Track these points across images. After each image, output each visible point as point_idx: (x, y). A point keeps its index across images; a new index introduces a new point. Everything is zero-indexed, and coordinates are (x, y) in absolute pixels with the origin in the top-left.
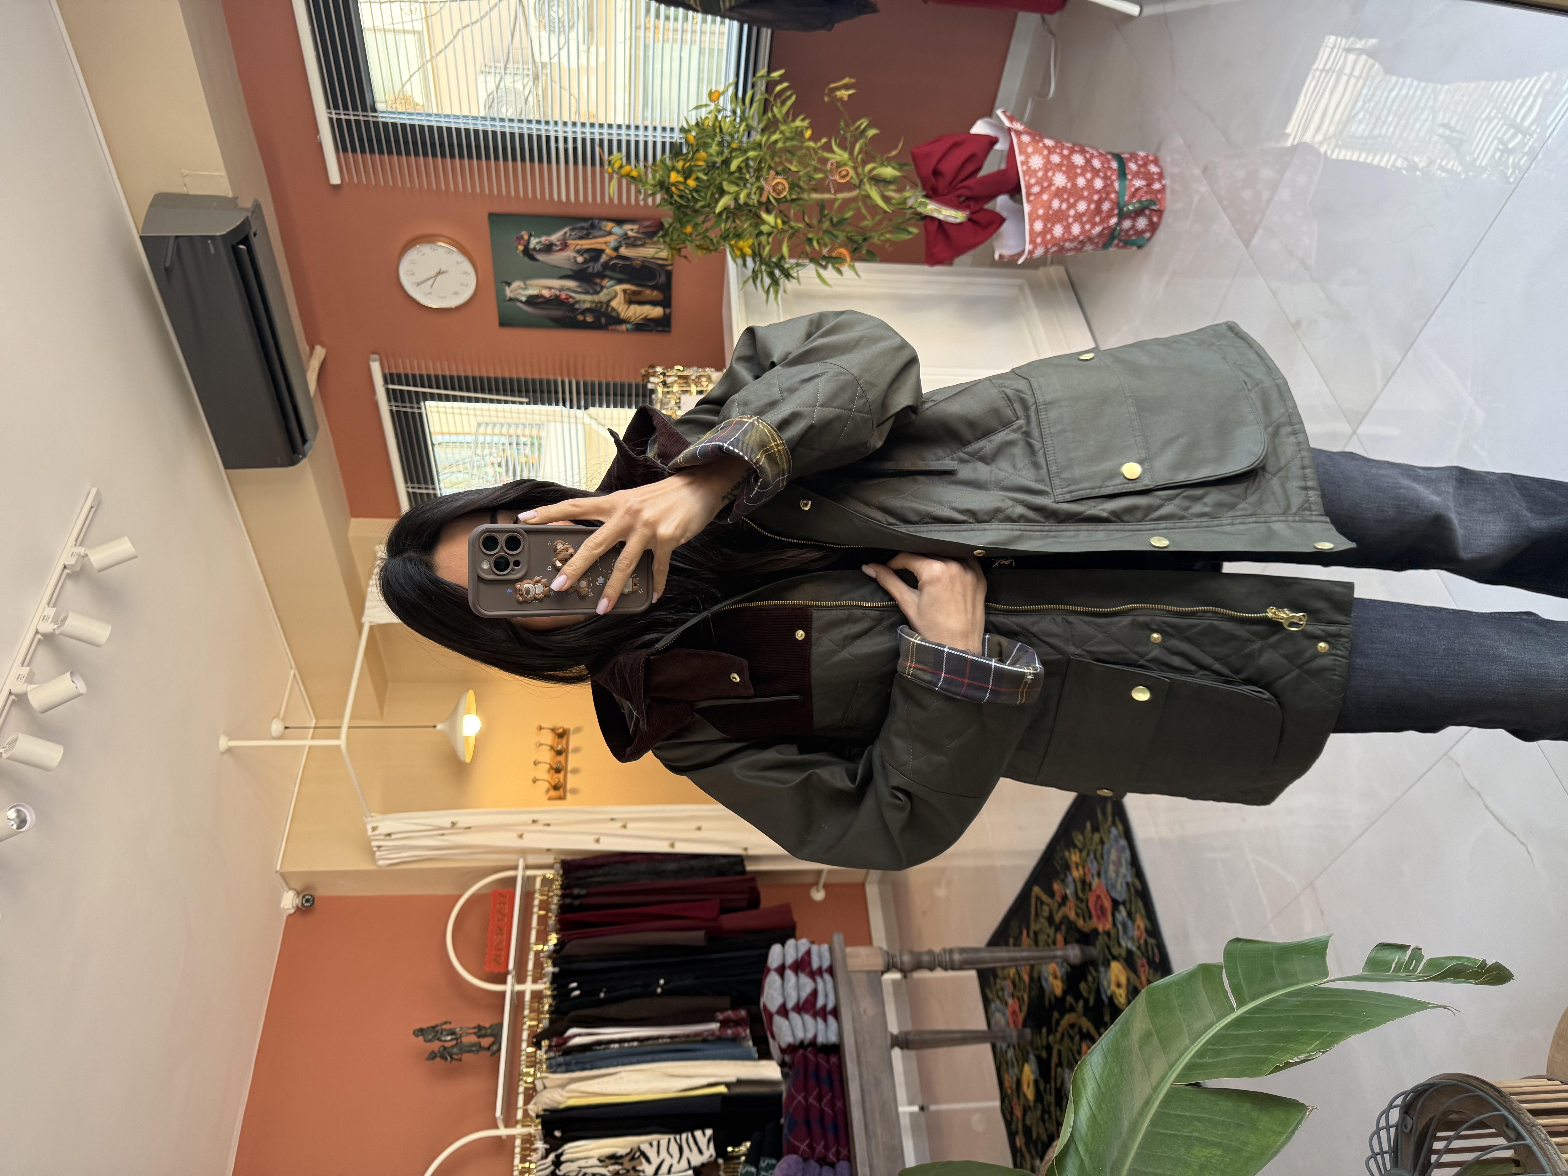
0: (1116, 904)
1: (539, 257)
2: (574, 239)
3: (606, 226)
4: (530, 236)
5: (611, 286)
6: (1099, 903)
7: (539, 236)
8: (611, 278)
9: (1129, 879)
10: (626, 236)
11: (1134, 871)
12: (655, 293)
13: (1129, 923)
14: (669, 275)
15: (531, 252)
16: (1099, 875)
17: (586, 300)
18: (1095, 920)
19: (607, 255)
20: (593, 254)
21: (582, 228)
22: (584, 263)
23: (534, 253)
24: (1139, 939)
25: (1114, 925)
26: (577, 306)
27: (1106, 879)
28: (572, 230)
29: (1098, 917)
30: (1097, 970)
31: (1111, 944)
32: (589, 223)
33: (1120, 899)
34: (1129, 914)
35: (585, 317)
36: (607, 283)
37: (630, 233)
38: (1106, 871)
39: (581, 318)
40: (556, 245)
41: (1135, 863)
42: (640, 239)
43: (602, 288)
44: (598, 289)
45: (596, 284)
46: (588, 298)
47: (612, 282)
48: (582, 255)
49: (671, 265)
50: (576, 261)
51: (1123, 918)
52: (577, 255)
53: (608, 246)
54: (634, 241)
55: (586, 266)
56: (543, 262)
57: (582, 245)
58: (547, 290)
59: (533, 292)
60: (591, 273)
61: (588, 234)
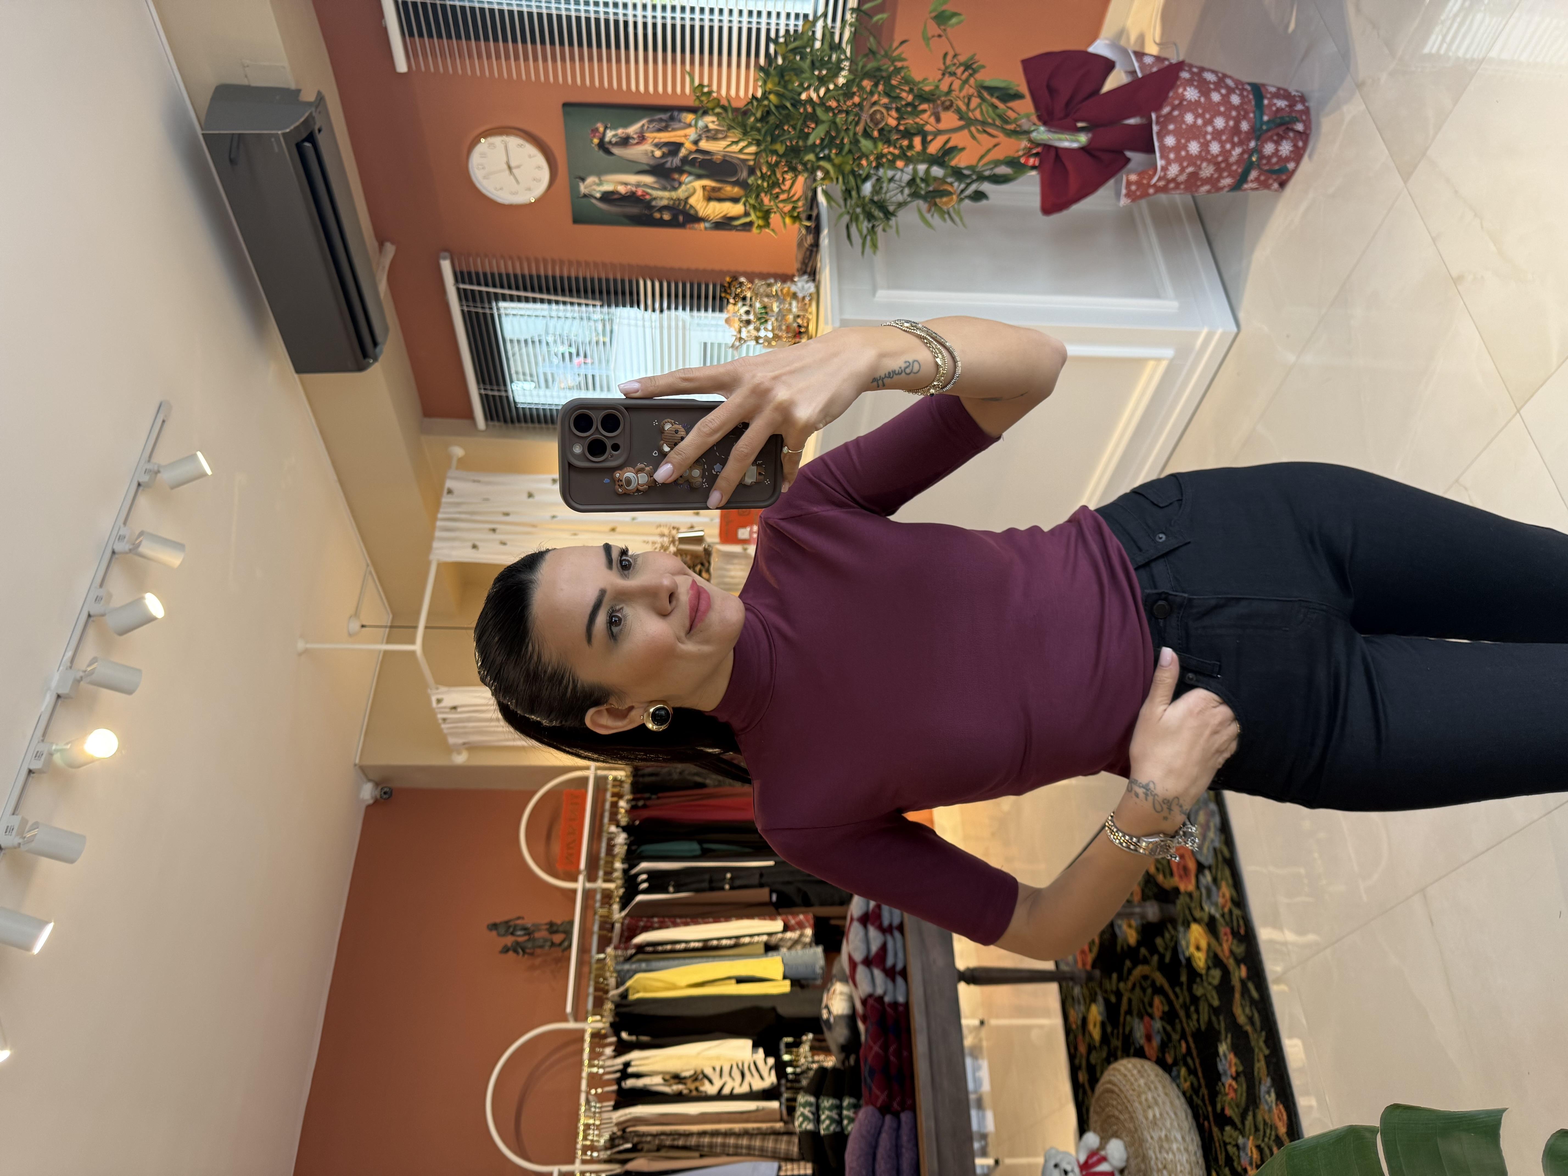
0: (1201, 867)
1: (616, 150)
2: (652, 132)
3: (686, 118)
4: (606, 128)
5: (690, 182)
6: (1183, 863)
7: (614, 129)
8: (690, 174)
9: (1217, 844)
10: (707, 129)
11: (1223, 837)
12: (736, 189)
13: (1214, 889)
15: (607, 146)
17: (663, 197)
18: (1176, 879)
19: (687, 150)
21: (661, 120)
22: (662, 157)
23: (610, 147)
24: (1223, 907)
26: (654, 203)
28: (650, 122)
29: (1181, 877)
30: (1175, 928)
31: (1193, 905)
32: (669, 114)
33: (1206, 863)
34: (1215, 880)
35: (662, 214)
36: (685, 178)
37: (711, 126)
39: (657, 215)
40: (633, 138)
41: (1225, 830)
43: (680, 184)
44: (676, 185)
45: (674, 180)
46: (666, 194)
47: (690, 178)
48: (660, 148)
50: (653, 156)
51: (1208, 883)
52: (655, 149)
53: (687, 139)
54: (716, 134)
55: (664, 160)
56: (619, 157)
57: (660, 138)
58: (623, 186)
59: (608, 188)
60: (669, 168)
61: (666, 126)
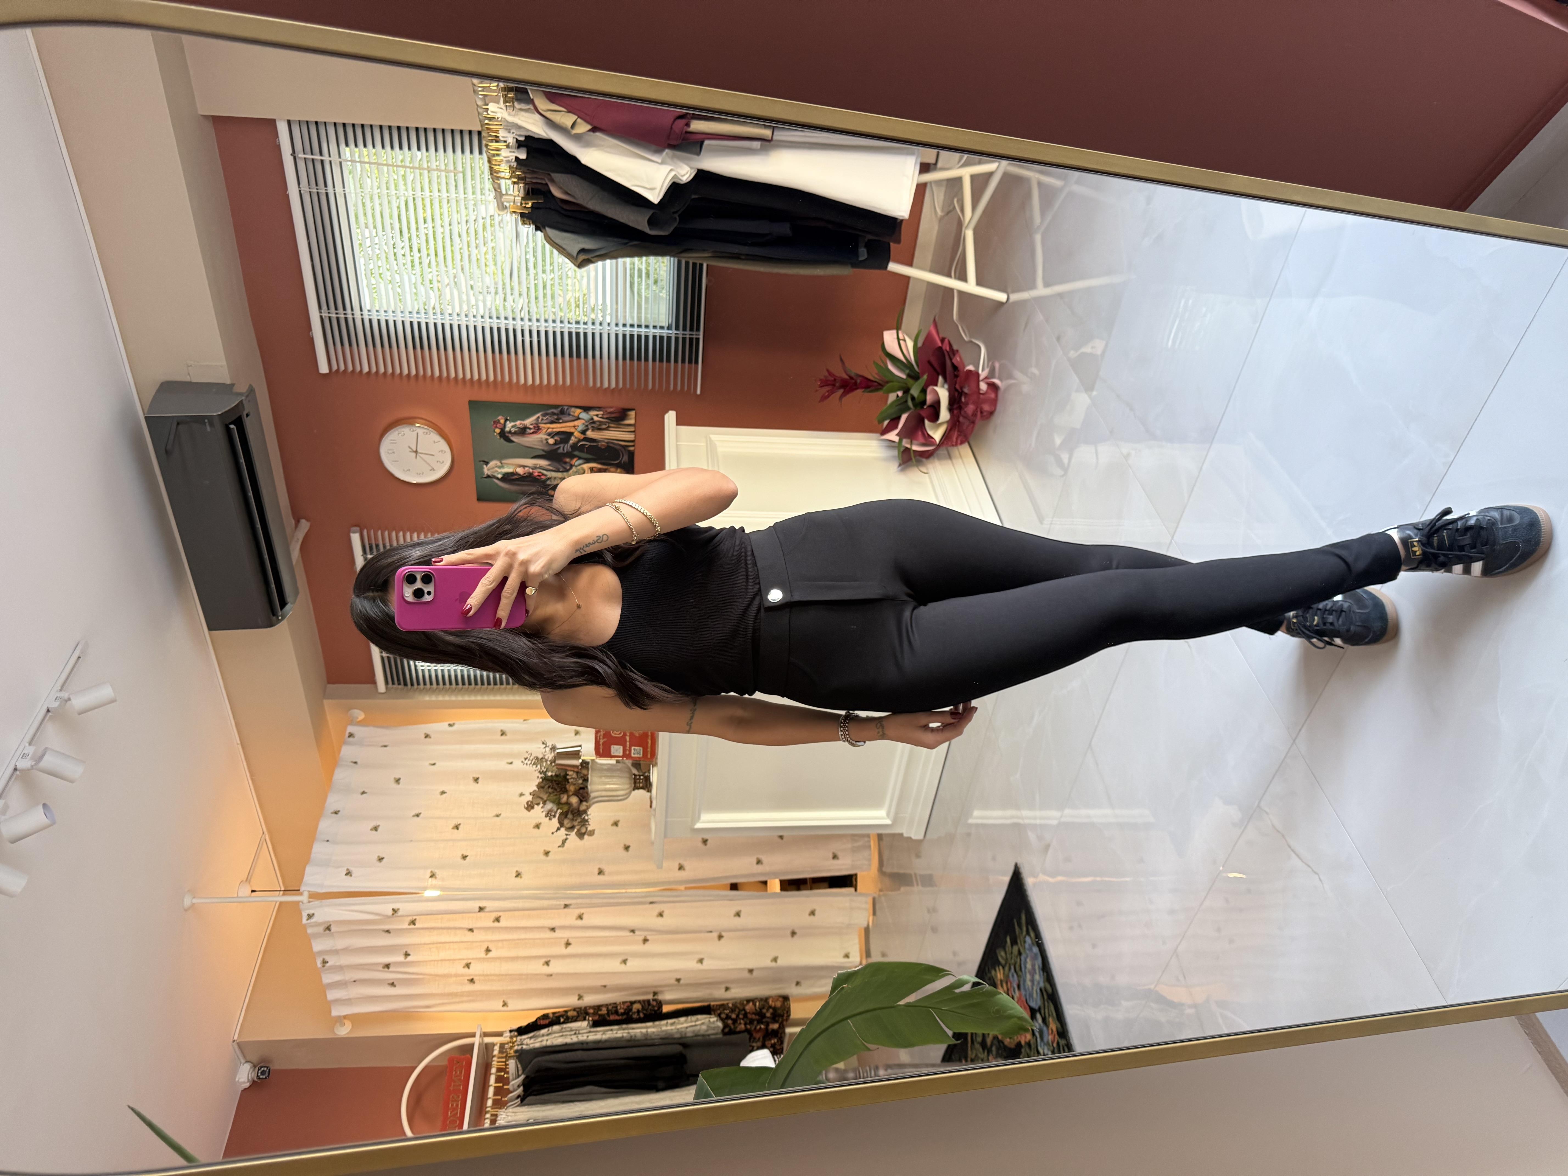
0: (1033, 1013)
1: (514, 439)
2: (546, 424)
3: (574, 413)
4: (506, 420)
5: (580, 465)
7: (513, 421)
8: (580, 458)
10: (592, 421)
11: (1045, 976)
13: (1045, 1029)
14: (631, 455)
15: (507, 435)
16: (1019, 987)
17: (556, 477)
19: (576, 438)
21: (553, 414)
22: (555, 444)
23: (510, 435)
24: (1053, 1043)
25: (1034, 1034)
26: (548, 482)
27: (1025, 989)
28: (544, 415)
32: (559, 409)
34: (1044, 1020)
36: (575, 462)
37: (596, 418)
38: (1025, 981)
40: (530, 429)
41: (1046, 967)
42: (604, 423)
43: (571, 466)
44: (568, 468)
45: (566, 463)
46: (559, 475)
47: (580, 461)
48: (552, 437)
49: (633, 446)
50: (547, 442)
51: (1040, 1025)
52: (549, 438)
53: (576, 429)
54: (600, 425)
55: (557, 447)
56: (517, 443)
57: (553, 428)
58: (521, 468)
59: (508, 470)
60: (561, 453)
61: (558, 419)
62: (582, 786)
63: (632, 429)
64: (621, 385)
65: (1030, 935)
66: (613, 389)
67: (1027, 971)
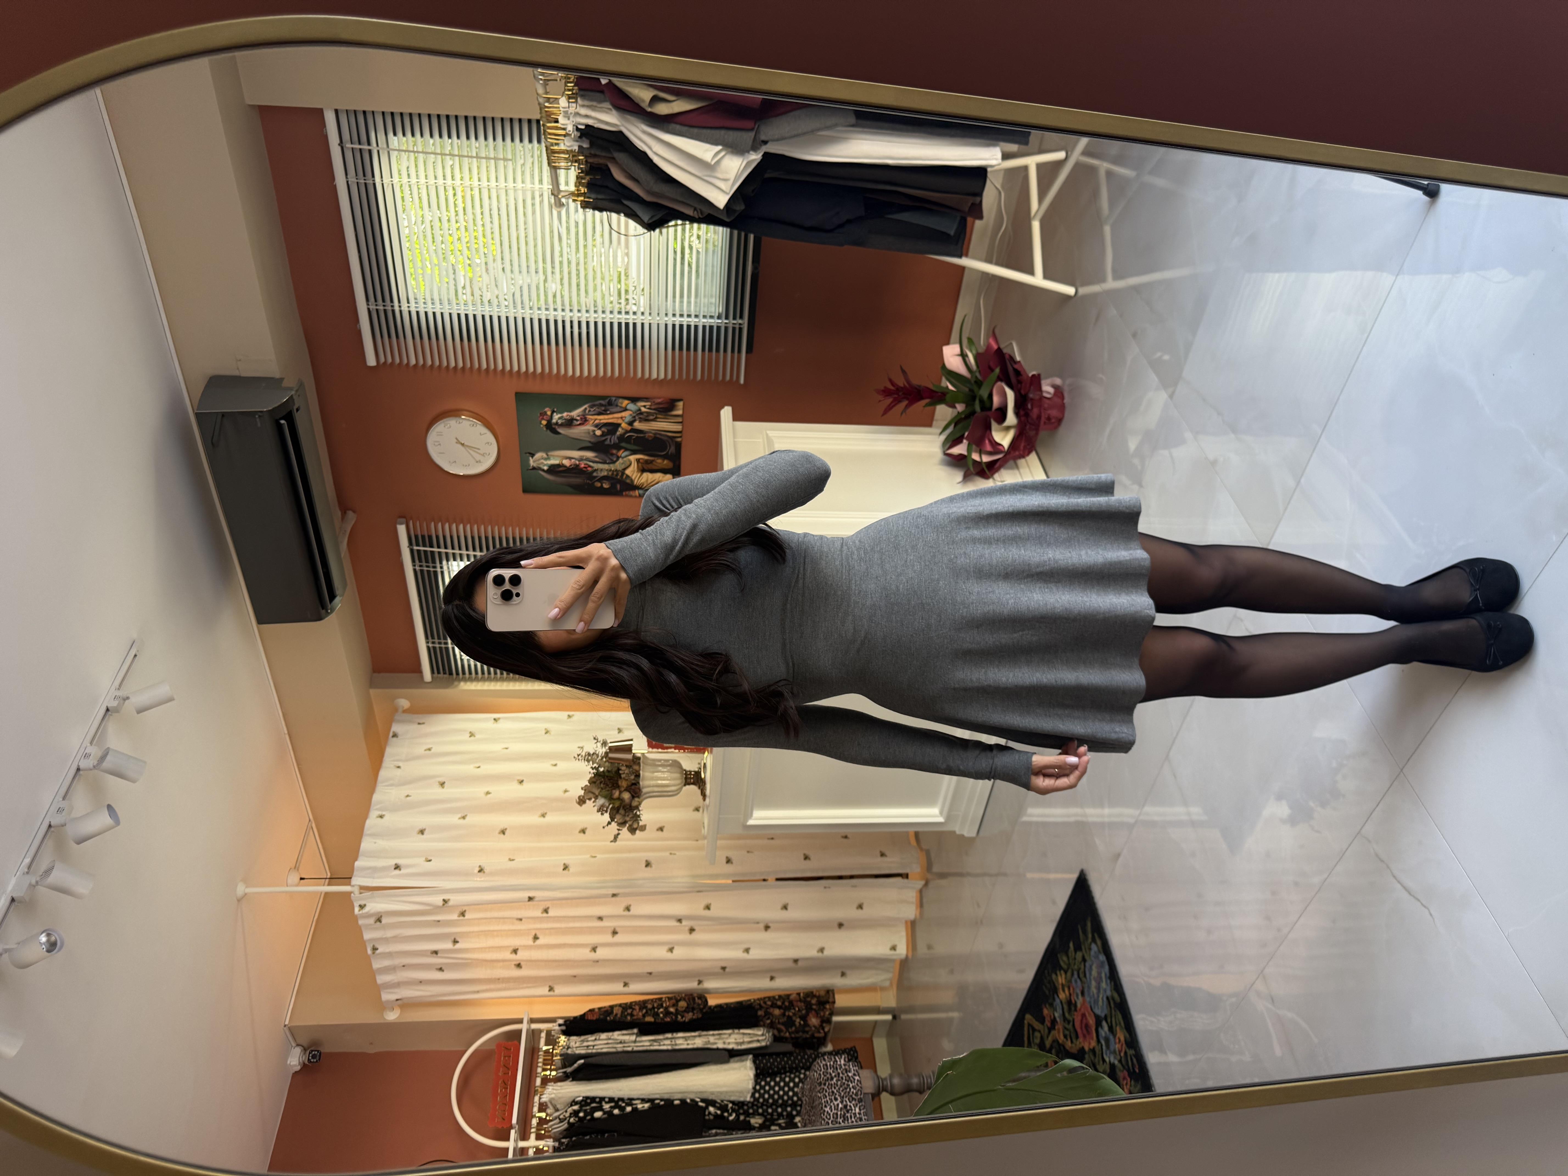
0: (1098, 1021)
1: (561, 430)
2: (593, 415)
3: (622, 404)
4: (553, 412)
5: (627, 456)
6: (1084, 1021)
7: (561, 412)
8: (626, 449)
9: (1109, 993)
10: (639, 412)
11: (1113, 983)
12: (666, 462)
13: (1111, 1037)
14: (678, 446)
15: (554, 426)
16: (1083, 993)
17: (603, 469)
18: (1081, 1039)
19: (623, 429)
20: (610, 428)
21: (601, 405)
22: (602, 435)
23: (557, 427)
24: (1120, 1052)
25: (1098, 1041)
26: (595, 474)
27: (1089, 996)
28: (591, 407)
29: (1084, 1036)
31: (1096, 1060)
32: (607, 400)
33: (1103, 1015)
34: (1111, 1029)
35: (602, 484)
36: (622, 453)
37: (643, 409)
38: (1089, 987)
39: (598, 484)
40: (577, 420)
41: (1113, 974)
42: (652, 414)
43: (618, 458)
44: (615, 459)
45: (612, 454)
46: (606, 466)
47: (627, 453)
48: (600, 429)
49: (680, 437)
50: (594, 434)
51: (1106, 1033)
52: (596, 429)
53: (623, 420)
54: (647, 416)
55: (604, 438)
56: (564, 435)
57: (600, 420)
58: (568, 460)
59: (554, 461)
60: (608, 445)
61: (606, 410)
62: (634, 782)
63: (680, 420)
64: (669, 376)
65: (1096, 943)
66: (662, 380)
67: (1092, 978)
